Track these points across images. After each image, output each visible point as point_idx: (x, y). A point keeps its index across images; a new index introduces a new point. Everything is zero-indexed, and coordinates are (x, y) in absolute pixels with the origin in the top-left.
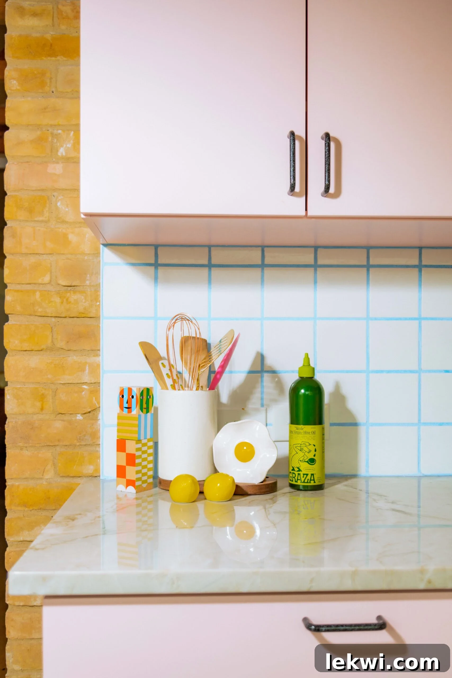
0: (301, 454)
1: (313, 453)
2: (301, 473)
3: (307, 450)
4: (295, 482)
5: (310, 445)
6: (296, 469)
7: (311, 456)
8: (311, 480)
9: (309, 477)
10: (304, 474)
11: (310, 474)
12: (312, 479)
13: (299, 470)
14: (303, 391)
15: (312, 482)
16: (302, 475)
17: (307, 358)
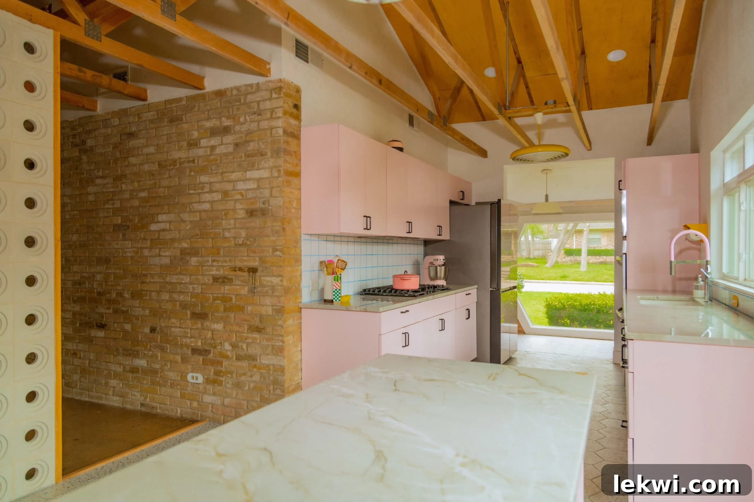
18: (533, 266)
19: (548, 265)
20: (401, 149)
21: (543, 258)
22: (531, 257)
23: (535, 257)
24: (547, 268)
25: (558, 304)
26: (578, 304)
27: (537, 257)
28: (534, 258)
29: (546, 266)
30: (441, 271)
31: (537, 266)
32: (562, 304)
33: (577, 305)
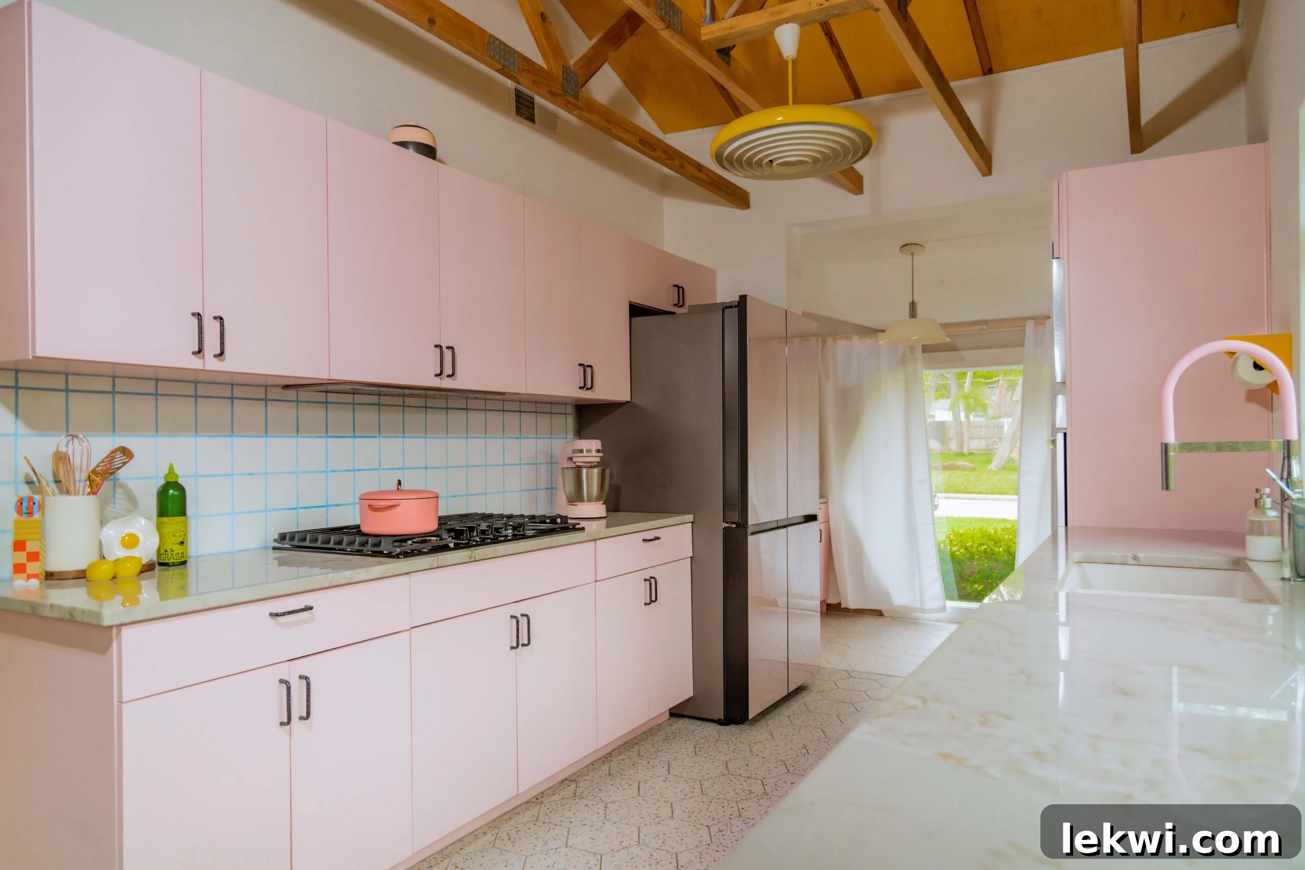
0: (174, 539)
1: (182, 537)
2: (174, 553)
3: (179, 536)
4: (168, 560)
5: (180, 531)
6: (169, 551)
7: (181, 539)
8: (181, 557)
9: (180, 555)
10: (176, 554)
11: (181, 552)
12: (172, 557)
13: (172, 551)
14: (171, 491)
15: (182, 558)
16: (174, 555)
17: (171, 468)
18: (963, 468)
19: (993, 466)
20: (429, 151)
21: (988, 454)
22: (965, 451)
23: (973, 451)
24: (990, 471)
25: (958, 551)
26: (1001, 549)
27: (976, 452)
28: (971, 454)
29: (989, 468)
30: (592, 480)
31: (973, 469)
32: (966, 549)
33: (999, 552)
